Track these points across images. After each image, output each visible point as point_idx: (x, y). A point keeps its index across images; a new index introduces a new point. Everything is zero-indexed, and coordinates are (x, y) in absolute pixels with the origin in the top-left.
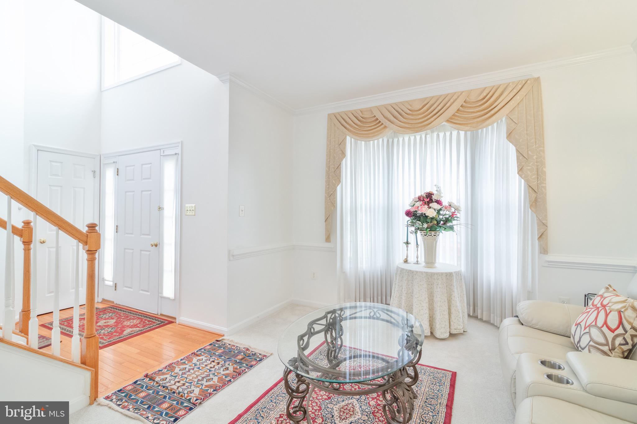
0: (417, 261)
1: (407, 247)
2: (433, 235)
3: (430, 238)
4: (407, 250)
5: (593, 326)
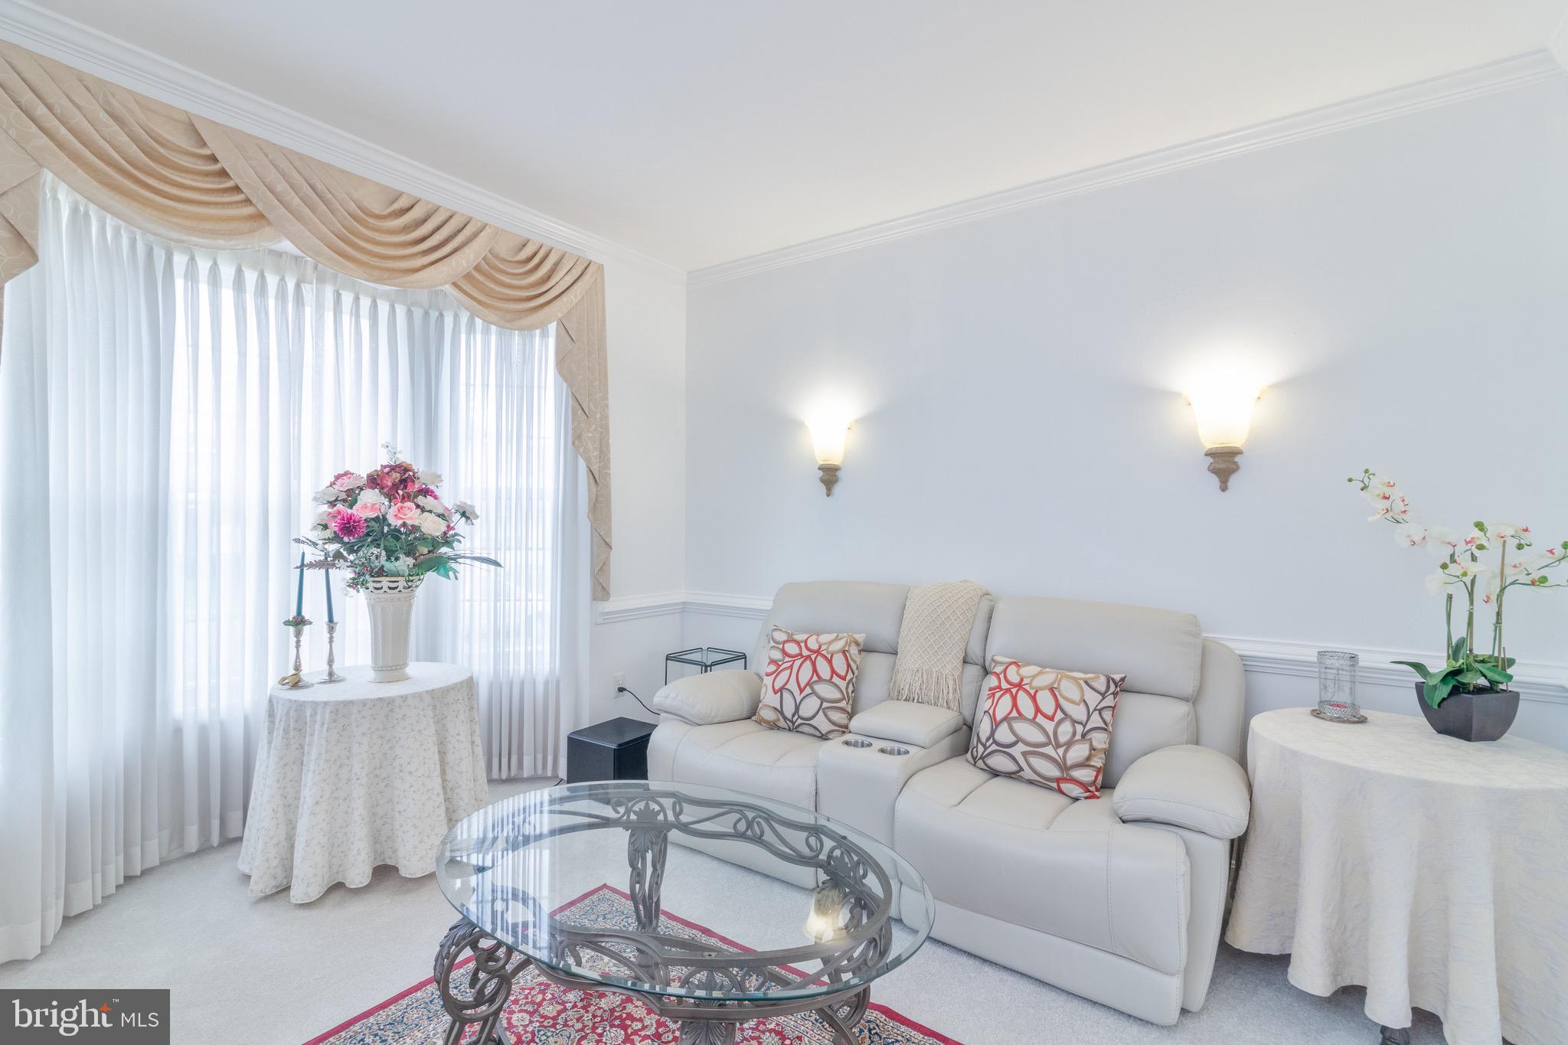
0: (331, 674)
1: (298, 634)
2: (385, 588)
3: (381, 596)
4: (298, 646)
5: (816, 682)
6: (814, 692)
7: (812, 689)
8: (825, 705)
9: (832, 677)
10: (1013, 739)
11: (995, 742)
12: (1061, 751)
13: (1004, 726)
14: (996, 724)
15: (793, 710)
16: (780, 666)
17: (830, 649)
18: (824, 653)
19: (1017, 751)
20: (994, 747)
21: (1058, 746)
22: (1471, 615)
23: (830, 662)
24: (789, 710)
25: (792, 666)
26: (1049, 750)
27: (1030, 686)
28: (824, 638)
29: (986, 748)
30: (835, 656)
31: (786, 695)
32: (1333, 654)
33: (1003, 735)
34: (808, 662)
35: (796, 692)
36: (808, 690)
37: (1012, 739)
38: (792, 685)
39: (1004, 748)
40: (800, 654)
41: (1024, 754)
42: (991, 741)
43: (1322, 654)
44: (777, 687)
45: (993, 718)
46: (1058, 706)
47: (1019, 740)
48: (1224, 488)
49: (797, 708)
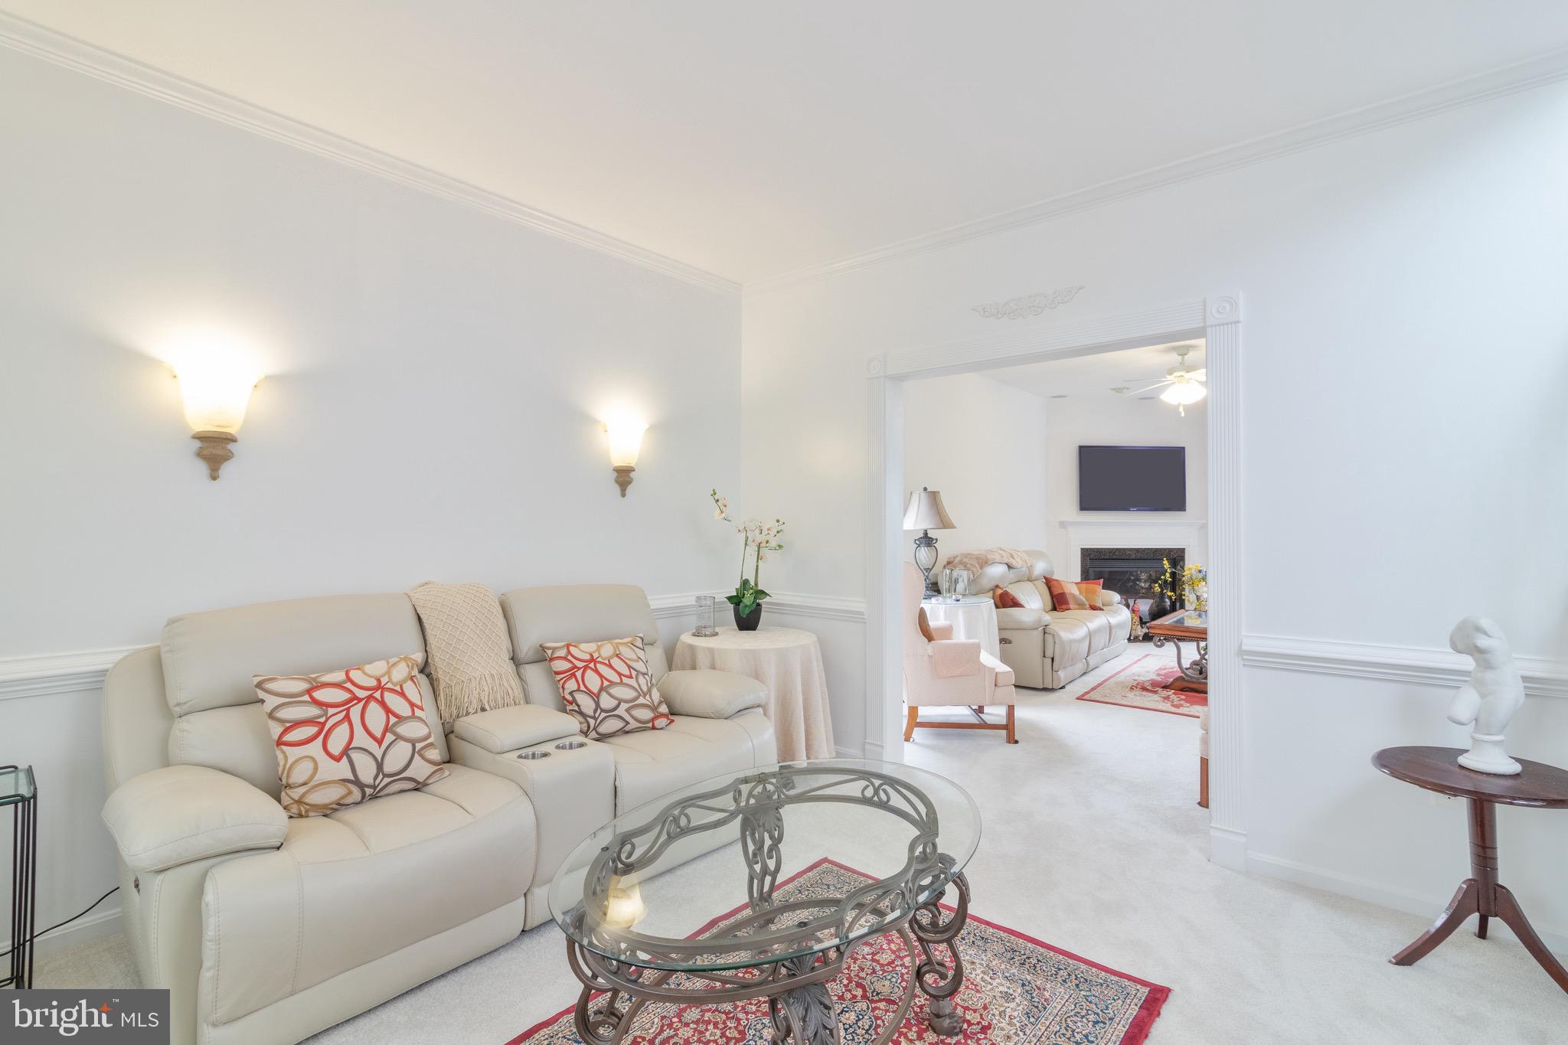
6: (399, 737)
7: (395, 733)
8: (419, 746)
9: (413, 711)
10: (616, 702)
11: (603, 711)
12: (648, 697)
13: (604, 695)
14: (596, 697)
15: (374, 771)
16: (323, 724)
17: (395, 680)
18: (389, 685)
19: (621, 711)
20: (603, 715)
21: (645, 695)
22: (757, 566)
23: (402, 694)
24: (367, 772)
25: (347, 717)
26: (641, 700)
27: (602, 658)
28: (378, 668)
29: (596, 719)
30: (404, 686)
31: (354, 755)
32: (705, 598)
33: (606, 702)
34: (373, 705)
35: (372, 746)
36: (389, 737)
37: (614, 703)
38: (361, 739)
39: (611, 713)
40: (355, 698)
41: (627, 710)
42: (599, 711)
43: (698, 598)
44: (336, 751)
45: (589, 692)
46: (629, 667)
47: (620, 701)
48: (623, 495)
49: (380, 766)
